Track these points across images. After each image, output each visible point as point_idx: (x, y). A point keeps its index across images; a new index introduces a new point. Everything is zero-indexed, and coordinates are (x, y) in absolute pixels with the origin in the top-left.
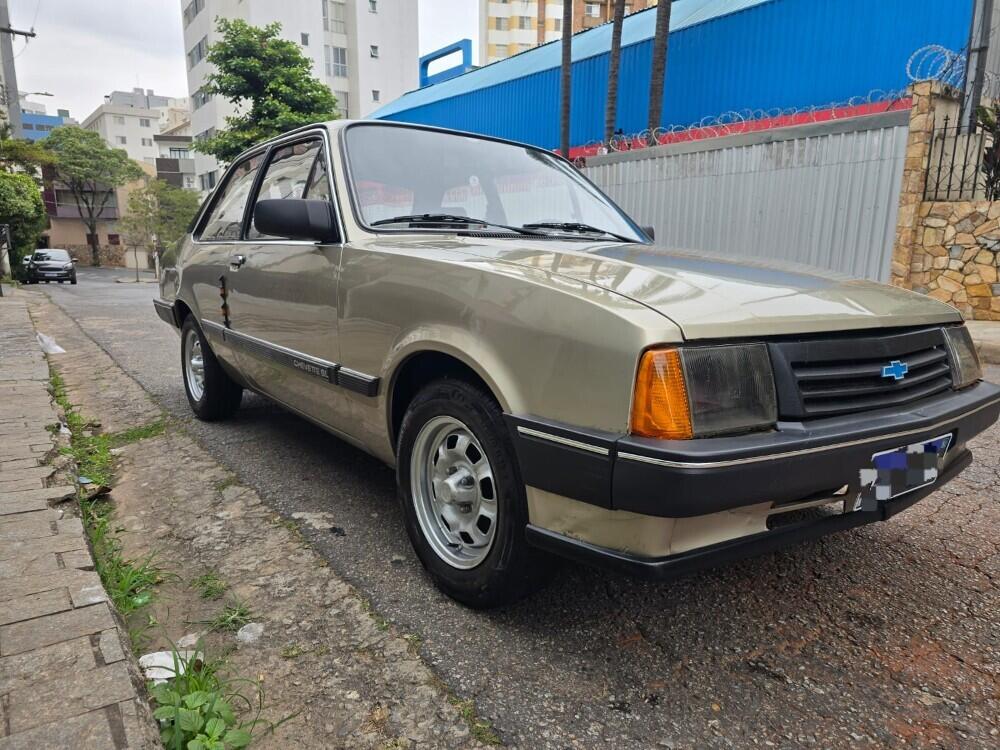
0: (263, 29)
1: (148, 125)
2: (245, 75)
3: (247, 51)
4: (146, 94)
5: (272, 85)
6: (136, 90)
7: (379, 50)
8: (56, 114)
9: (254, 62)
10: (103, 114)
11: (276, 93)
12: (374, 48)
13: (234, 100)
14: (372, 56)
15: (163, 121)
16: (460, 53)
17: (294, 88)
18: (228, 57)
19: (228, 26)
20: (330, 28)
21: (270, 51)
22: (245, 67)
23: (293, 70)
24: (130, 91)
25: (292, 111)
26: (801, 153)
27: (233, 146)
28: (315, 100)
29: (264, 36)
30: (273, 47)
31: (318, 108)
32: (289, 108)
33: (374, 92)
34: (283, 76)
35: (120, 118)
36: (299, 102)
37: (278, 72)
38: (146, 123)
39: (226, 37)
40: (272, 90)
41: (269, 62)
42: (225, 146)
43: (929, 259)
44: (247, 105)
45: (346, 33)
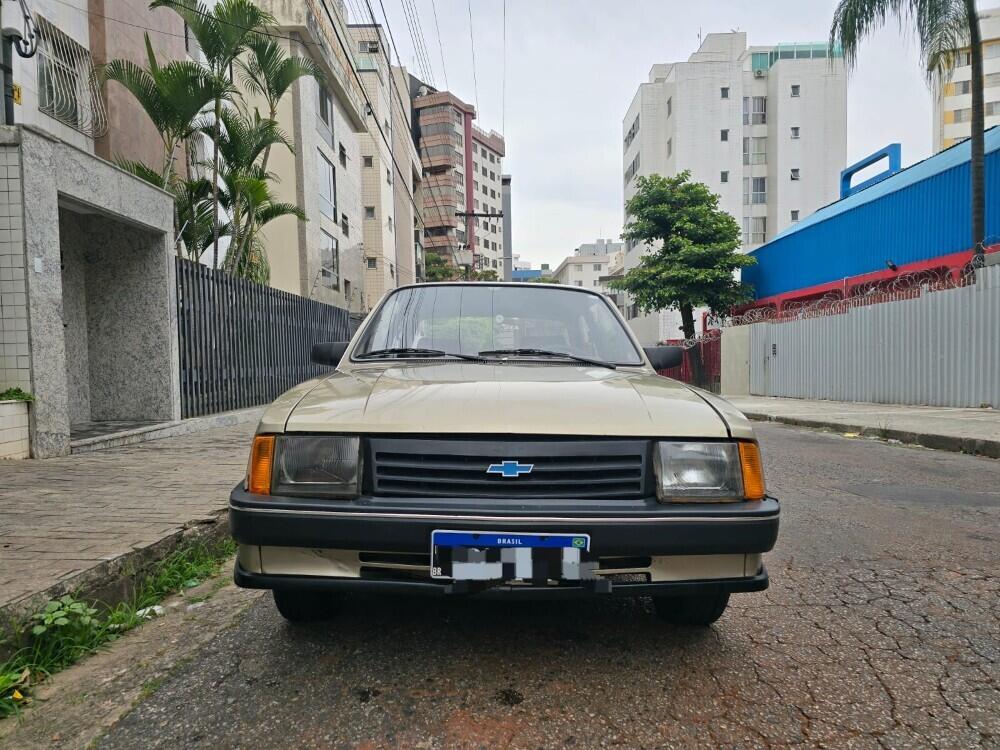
0: (674, 177)
1: (600, 269)
2: (655, 220)
3: (659, 199)
4: (606, 243)
5: (678, 224)
6: (598, 241)
7: (800, 173)
8: (540, 269)
9: (664, 207)
10: (567, 265)
11: (681, 231)
12: (795, 171)
13: (648, 242)
14: (793, 179)
15: (612, 264)
16: (887, 159)
17: (698, 223)
18: (643, 206)
19: (645, 181)
20: (750, 161)
21: (679, 195)
22: (655, 213)
23: (698, 208)
24: (594, 242)
25: (694, 244)
27: (640, 280)
28: (718, 231)
29: (676, 183)
30: (683, 192)
31: (720, 238)
32: (691, 242)
33: (793, 212)
34: (689, 215)
35: (579, 266)
36: (703, 235)
37: (684, 212)
38: (598, 267)
39: (643, 191)
40: (678, 229)
41: (677, 205)
42: (635, 281)
44: (659, 243)
45: (766, 163)
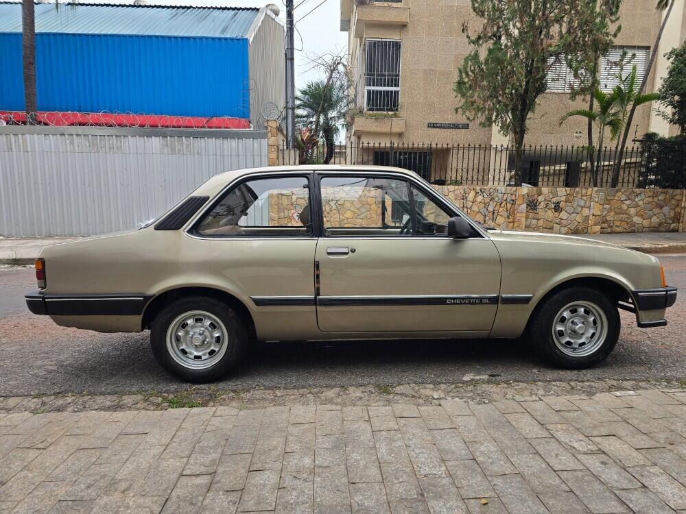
26: (188, 146)
43: (286, 212)
